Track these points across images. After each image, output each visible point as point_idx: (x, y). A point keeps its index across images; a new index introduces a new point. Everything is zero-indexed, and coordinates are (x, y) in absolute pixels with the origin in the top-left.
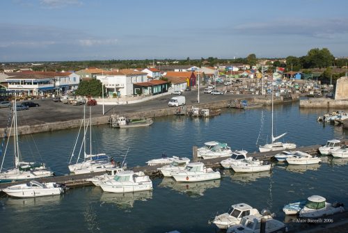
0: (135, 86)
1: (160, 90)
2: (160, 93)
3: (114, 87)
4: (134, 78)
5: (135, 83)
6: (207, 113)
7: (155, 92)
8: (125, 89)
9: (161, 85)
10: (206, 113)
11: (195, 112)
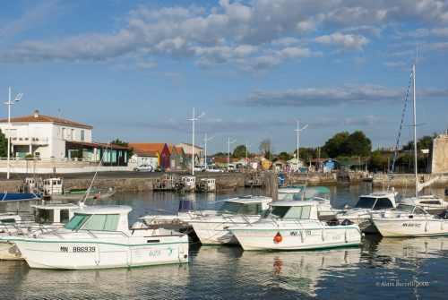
0: (70, 145)
1: (114, 160)
2: (114, 164)
3: (29, 143)
4: (68, 130)
5: (69, 139)
6: (212, 185)
7: (105, 160)
8: (50, 148)
9: (117, 150)
10: (209, 185)
11: (188, 184)
